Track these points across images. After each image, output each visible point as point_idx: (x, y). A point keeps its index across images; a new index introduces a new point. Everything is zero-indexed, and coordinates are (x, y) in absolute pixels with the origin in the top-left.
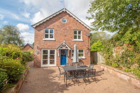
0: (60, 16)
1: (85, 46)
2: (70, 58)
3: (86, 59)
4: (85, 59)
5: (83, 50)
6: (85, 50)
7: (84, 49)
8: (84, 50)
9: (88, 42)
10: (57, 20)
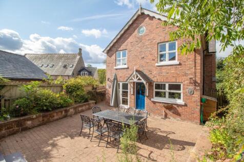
0: (135, 25)
1: (186, 75)
2: (150, 100)
3: (186, 105)
4: (183, 105)
5: (180, 85)
6: (184, 85)
7: (182, 82)
8: (182, 85)
9: (195, 66)
10: (131, 34)
